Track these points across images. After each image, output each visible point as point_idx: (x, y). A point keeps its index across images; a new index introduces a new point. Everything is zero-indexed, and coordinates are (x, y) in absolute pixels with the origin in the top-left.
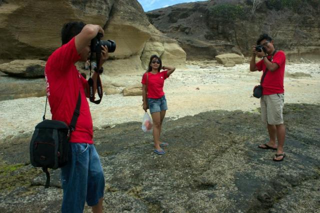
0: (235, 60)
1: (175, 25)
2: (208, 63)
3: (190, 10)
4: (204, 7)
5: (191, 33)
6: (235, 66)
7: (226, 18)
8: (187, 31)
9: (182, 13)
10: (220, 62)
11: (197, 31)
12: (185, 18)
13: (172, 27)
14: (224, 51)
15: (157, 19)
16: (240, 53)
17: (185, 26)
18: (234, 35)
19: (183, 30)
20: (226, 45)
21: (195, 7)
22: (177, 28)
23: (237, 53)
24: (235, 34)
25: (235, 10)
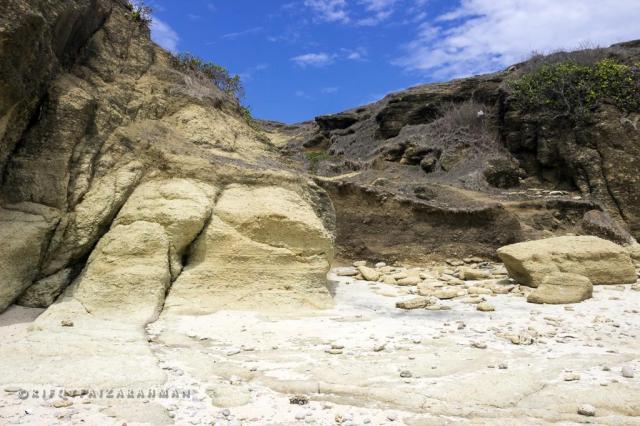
0: (593, 265)
1: (391, 144)
2: (470, 277)
3: (447, 98)
4: (492, 85)
5: (443, 168)
6: (588, 295)
7: (564, 108)
8: (428, 160)
9: (417, 107)
10: (520, 276)
11: (462, 161)
12: (426, 122)
13: (382, 150)
14: (555, 227)
15: (345, 131)
16: (624, 233)
17: (423, 145)
18: (596, 167)
19: (415, 160)
20: (564, 207)
21: (462, 90)
22: (397, 154)
23: (608, 235)
24: (602, 163)
25: (598, 78)
